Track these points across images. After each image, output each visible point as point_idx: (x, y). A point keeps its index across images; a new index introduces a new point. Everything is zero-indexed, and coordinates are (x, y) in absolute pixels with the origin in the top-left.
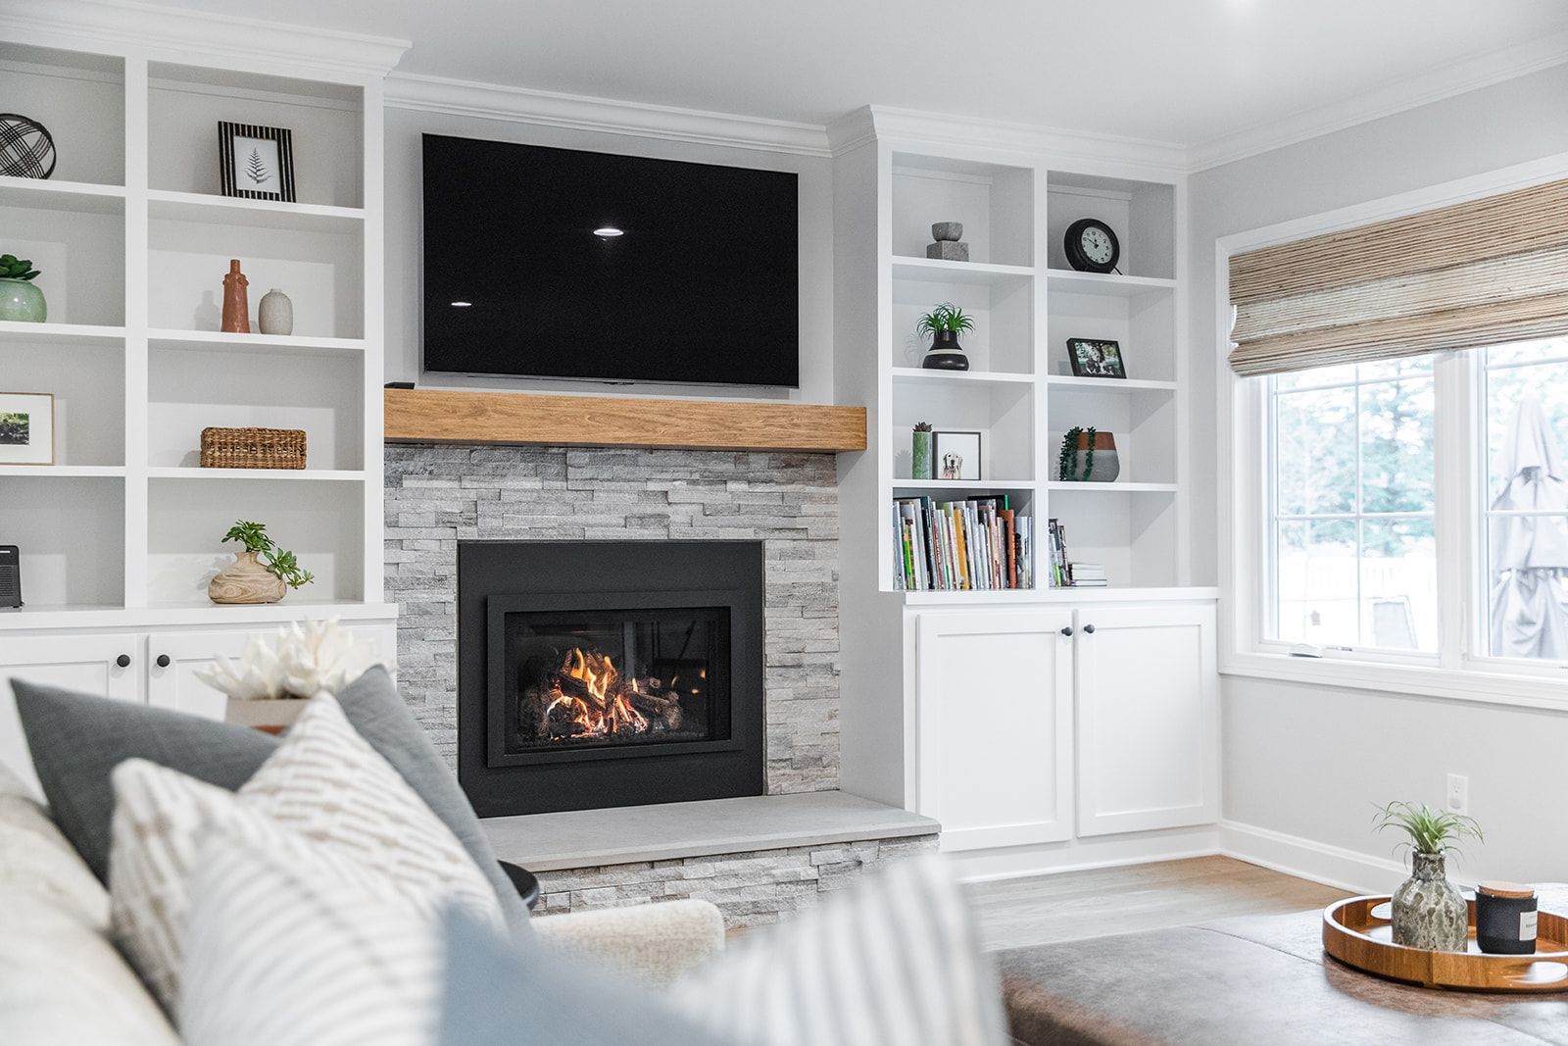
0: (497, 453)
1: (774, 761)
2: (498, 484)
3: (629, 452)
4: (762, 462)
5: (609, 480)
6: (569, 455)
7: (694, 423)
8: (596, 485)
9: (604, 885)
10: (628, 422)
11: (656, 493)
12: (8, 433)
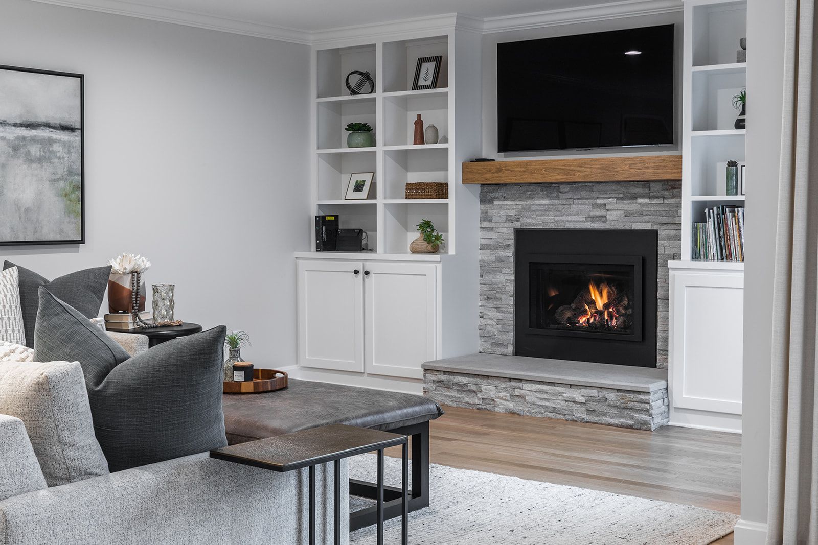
0: (532, 187)
1: (661, 350)
2: (530, 202)
3: (589, 184)
4: (658, 187)
5: (578, 199)
6: (561, 186)
7: (593, 170)
8: (571, 201)
9: (490, 384)
10: (562, 171)
11: (601, 205)
12: (359, 187)
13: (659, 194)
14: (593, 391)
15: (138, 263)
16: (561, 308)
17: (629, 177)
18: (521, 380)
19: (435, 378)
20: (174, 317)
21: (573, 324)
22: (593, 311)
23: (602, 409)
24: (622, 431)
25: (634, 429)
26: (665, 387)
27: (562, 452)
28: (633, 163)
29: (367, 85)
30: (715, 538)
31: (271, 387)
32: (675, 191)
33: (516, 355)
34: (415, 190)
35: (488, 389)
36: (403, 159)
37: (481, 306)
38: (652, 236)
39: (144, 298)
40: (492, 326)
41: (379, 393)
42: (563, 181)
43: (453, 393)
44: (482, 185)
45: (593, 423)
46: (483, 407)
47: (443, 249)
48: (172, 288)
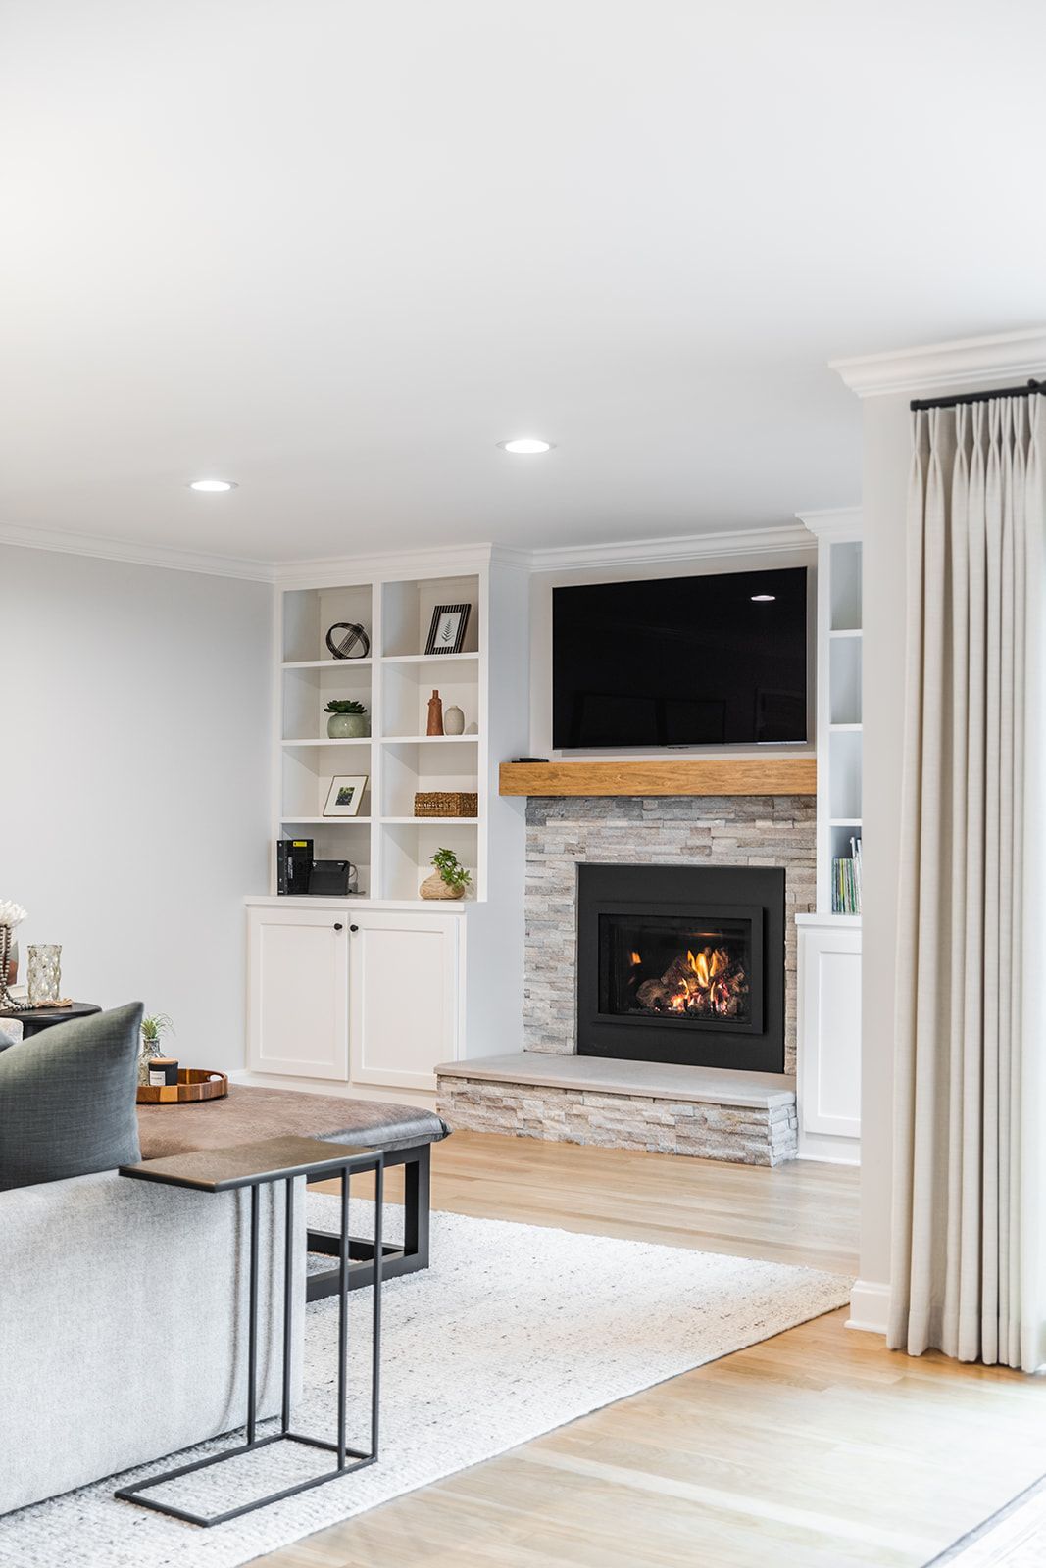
0: (602, 802)
1: (790, 1047)
2: (601, 823)
3: (686, 799)
4: (785, 805)
5: (670, 820)
6: (645, 801)
7: (691, 778)
8: (659, 824)
9: (537, 1098)
10: (645, 779)
11: (703, 830)
12: (344, 798)
13: (787, 815)
14: (686, 1107)
15: (8, 912)
16: (646, 984)
17: (743, 790)
18: (581, 1091)
19: (455, 1089)
20: (60, 994)
21: (663, 1007)
22: (694, 987)
23: (699, 1135)
24: (728, 1167)
25: (745, 1164)
26: (793, 1101)
27: (633, 1196)
28: (747, 769)
29: (359, 645)
30: (827, 1309)
31: (204, 1094)
32: (809, 811)
33: (579, 1054)
34: (430, 804)
35: (533, 1105)
36: (411, 755)
37: (527, 980)
38: (778, 875)
39: (15, 965)
40: (543, 1010)
41: (359, 1104)
42: (647, 793)
43: (481, 1112)
44: (529, 797)
45: (686, 1156)
46: (525, 1132)
47: (470, 893)
48: (57, 950)
